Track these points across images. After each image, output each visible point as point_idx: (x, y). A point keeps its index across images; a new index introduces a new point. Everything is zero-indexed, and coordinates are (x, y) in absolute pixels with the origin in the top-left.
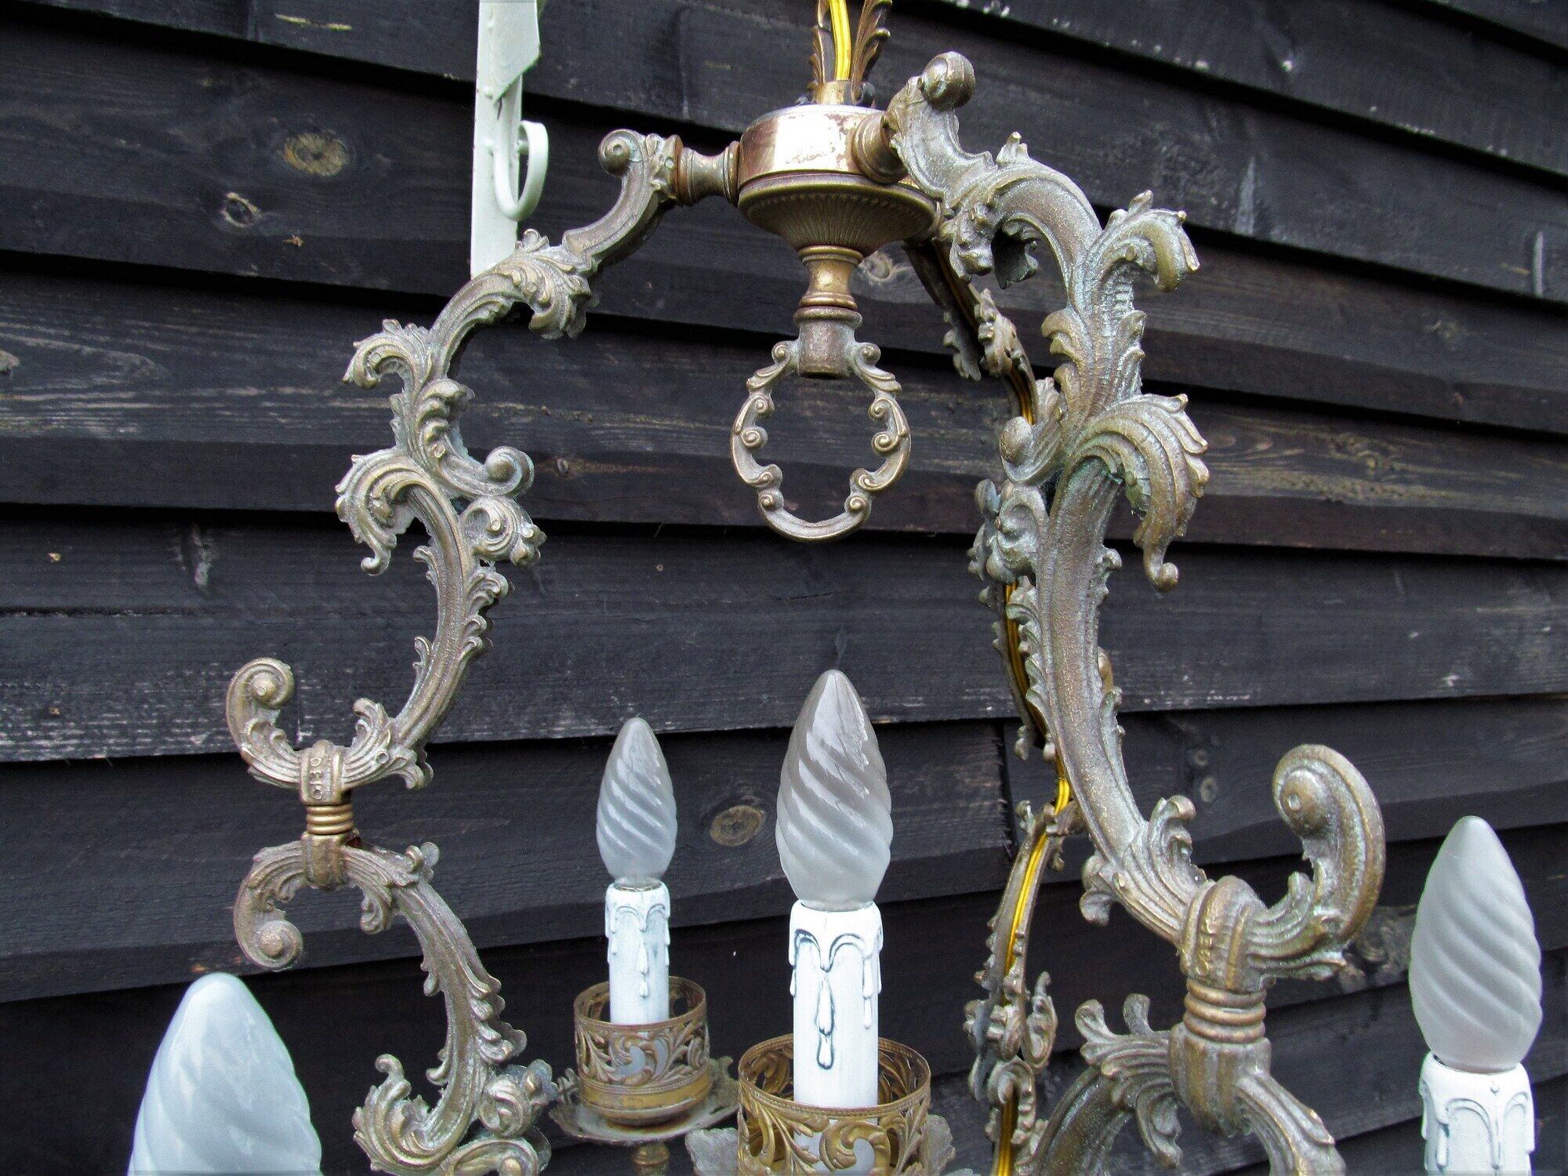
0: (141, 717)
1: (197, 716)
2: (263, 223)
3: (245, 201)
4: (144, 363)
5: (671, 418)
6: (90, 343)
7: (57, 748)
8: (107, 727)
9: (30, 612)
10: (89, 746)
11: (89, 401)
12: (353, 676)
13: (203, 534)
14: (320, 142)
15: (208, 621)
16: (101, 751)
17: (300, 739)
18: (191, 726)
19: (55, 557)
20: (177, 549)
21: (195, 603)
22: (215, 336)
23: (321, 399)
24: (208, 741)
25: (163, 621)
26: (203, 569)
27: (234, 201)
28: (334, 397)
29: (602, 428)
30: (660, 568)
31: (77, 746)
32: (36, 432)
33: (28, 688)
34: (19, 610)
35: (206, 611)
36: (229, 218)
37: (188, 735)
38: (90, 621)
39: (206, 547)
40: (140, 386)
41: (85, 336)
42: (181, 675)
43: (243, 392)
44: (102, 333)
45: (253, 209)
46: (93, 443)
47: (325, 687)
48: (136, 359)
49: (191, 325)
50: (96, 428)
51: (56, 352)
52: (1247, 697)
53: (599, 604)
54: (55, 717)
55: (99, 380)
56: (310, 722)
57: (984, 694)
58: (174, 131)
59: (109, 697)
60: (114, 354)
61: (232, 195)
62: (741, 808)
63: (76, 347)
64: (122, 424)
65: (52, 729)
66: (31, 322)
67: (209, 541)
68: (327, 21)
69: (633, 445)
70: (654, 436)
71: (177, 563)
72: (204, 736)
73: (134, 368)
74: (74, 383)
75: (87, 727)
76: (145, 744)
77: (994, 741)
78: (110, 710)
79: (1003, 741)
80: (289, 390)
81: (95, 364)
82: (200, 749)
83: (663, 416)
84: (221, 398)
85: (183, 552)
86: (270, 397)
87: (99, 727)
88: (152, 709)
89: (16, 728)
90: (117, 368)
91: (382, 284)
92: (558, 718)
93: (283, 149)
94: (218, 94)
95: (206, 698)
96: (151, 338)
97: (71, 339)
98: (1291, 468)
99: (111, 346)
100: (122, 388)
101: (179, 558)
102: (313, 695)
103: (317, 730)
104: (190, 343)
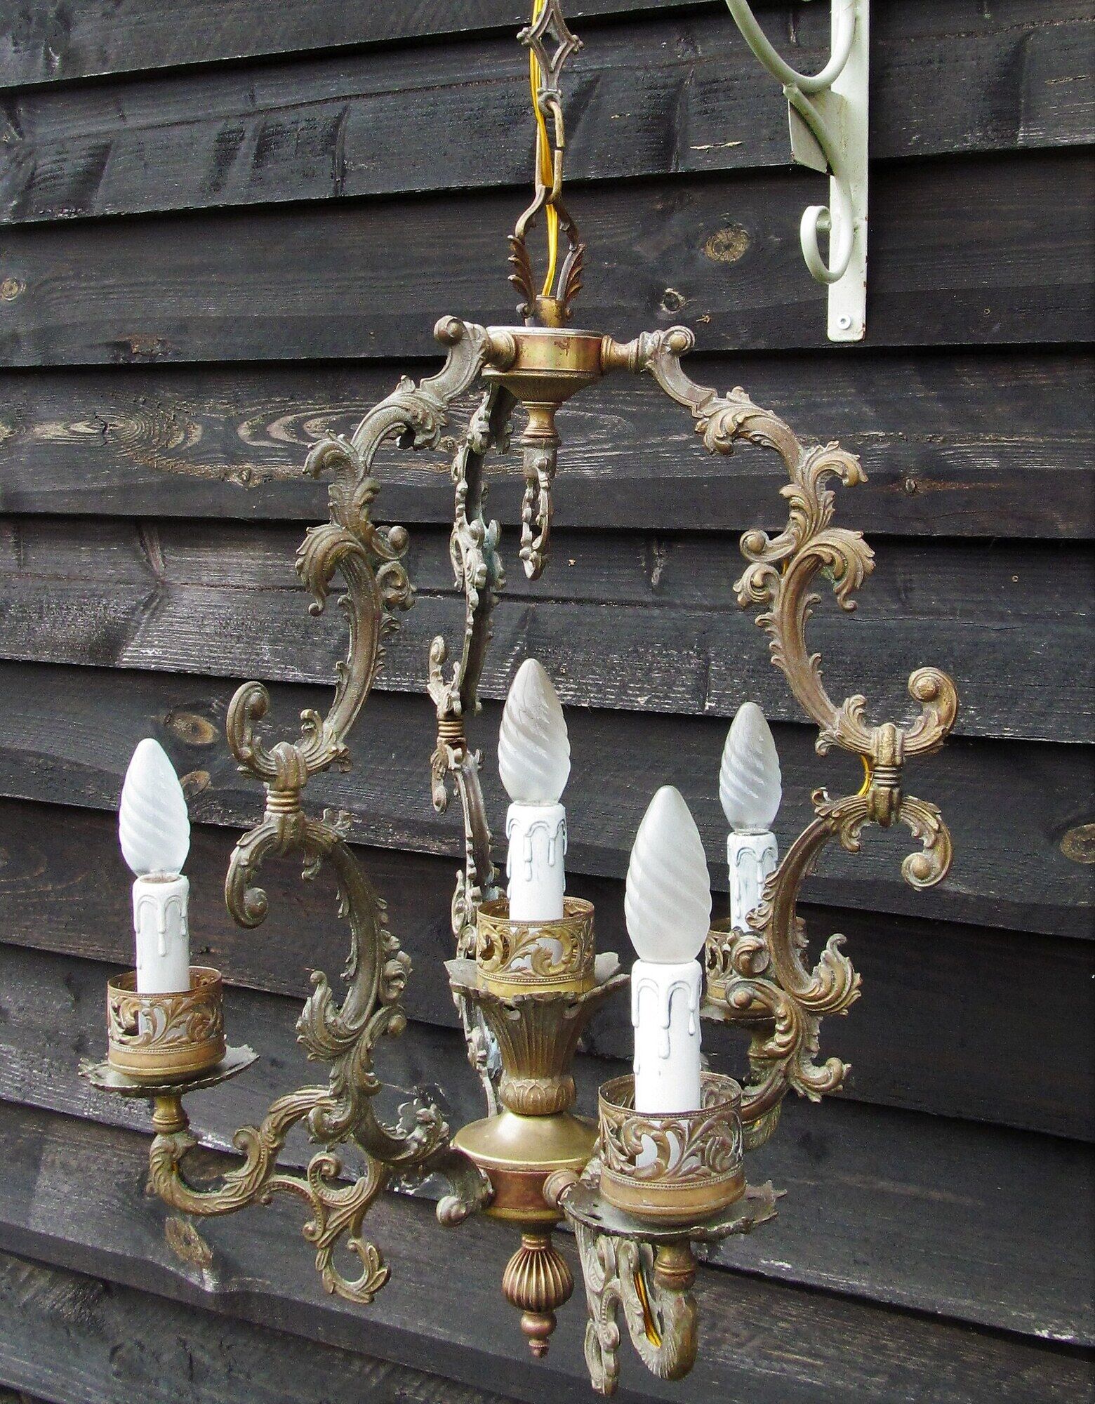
0: (610, 680)
1: (644, 683)
2: (686, 308)
3: (676, 293)
4: (619, 421)
6: (590, 411)
8: (591, 685)
9: (557, 600)
10: (579, 697)
11: (589, 452)
12: (748, 662)
14: (731, 235)
15: (656, 612)
16: (584, 702)
17: (707, 708)
18: (639, 689)
19: (572, 561)
20: (644, 557)
21: (648, 598)
24: (648, 702)
25: (629, 610)
26: (657, 571)
27: (670, 295)
30: (1015, 579)
31: (573, 696)
33: (550, 653)
34: (550, 598)
35: (656, 605)
36: (665, 309)
37: (637, 696)
38: (588, 608)
39: (660, 556)
40: (615, 438)
41: (588, 405)
42: (636, 651)
43: (677, 438)
44: (597, 402)
45: (680, 298)
46: (585, 483)
47: (728, 669)
48: (615, 418)
49: (651, 390)
50: (588, 472)
51: (572, 419)
53: (953, 611)
54: (562, 675)
55: (593, 437)
56: (715, 696)
59: (594, 663)
60: (603, 417)
61: (669, 290)
63: (583, 414)
64: (602, 468)
65: (561, 683)
67: (663, 551)
69: (982, 462)
70: (1000, 454)
71: (641, 568)
72: (646, 698)
73: (614, 425)
74: (580, 440)
75: (579, 683)
76: (611, 701)
78: (594, 673)
81: (591, 425)
82: (642, 707)
84: (664, 443)
85: (646, 560)
86: (696, 440)
87: (586, 684)
88: (617, 675)
90: (602, 427)
93: (705, 248)
94: (667, 214)
95: (650, 670)
96: (624, 402)
97: (578, 409)
99: (602, 411)
100: (606, 441)
101: (643, 564)
102: (719, 674)
103: (719, 702)
104: (650, 404)
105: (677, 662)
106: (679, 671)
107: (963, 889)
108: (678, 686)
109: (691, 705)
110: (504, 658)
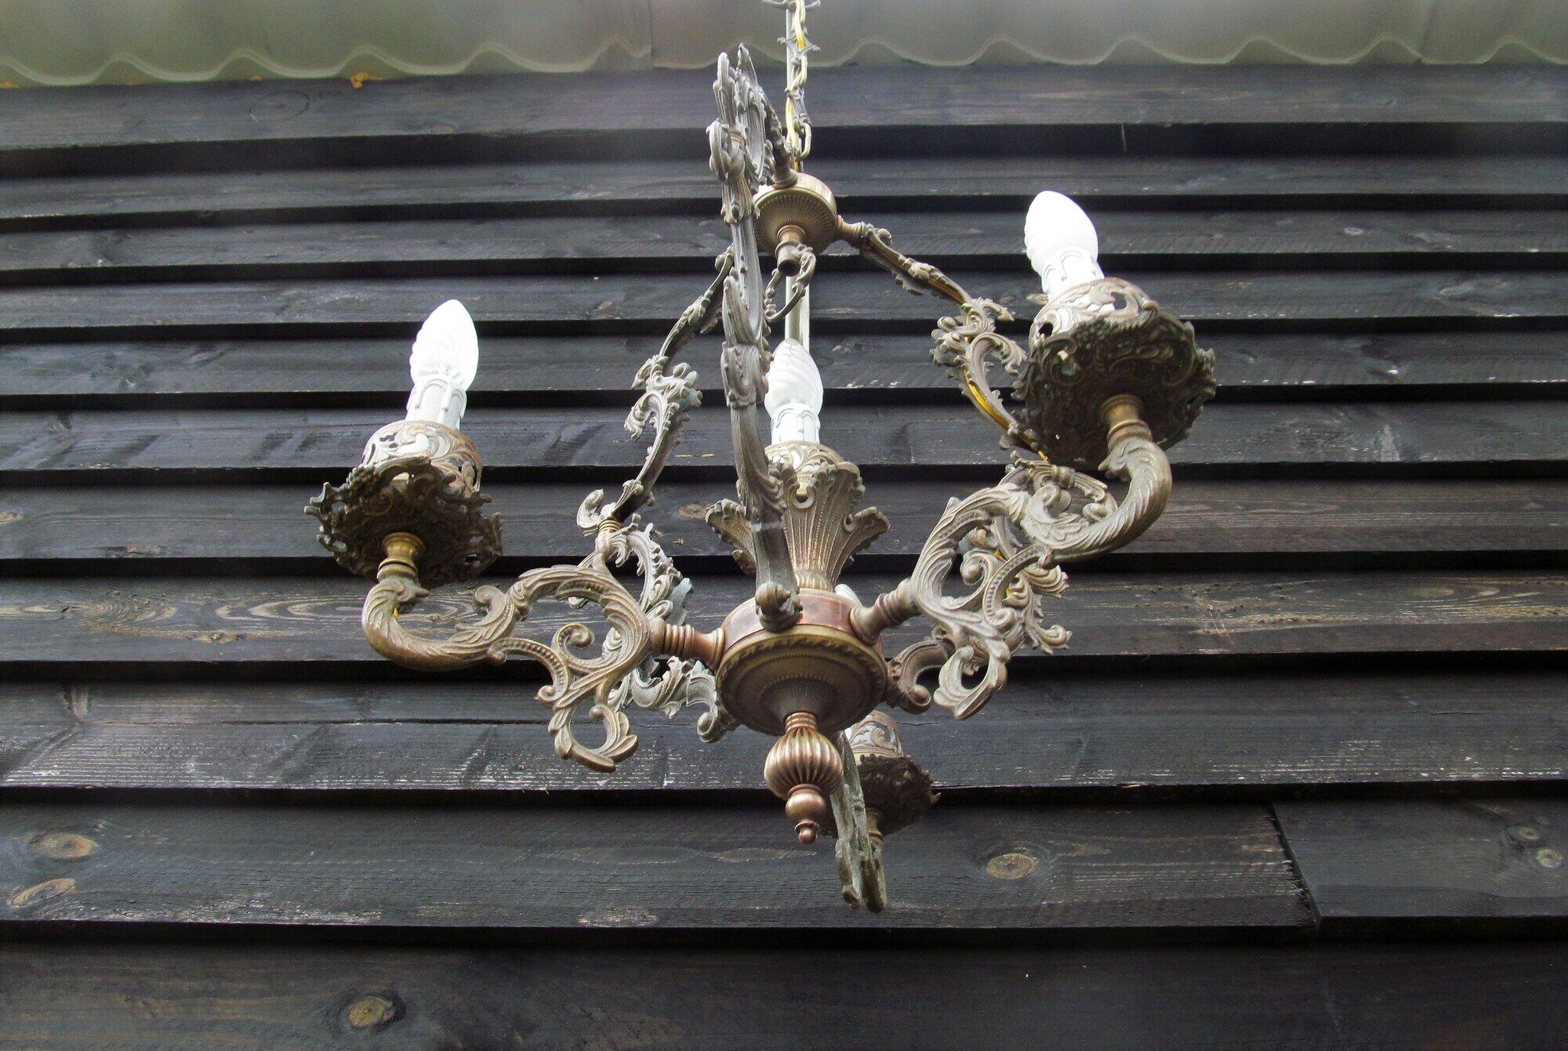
7: (518, 784)
8: (550, 776)
9: (518, 722)
10: (537, 784)
16: (543, 788)
17: (665, 785)
24: (606, 784)
31: (531, 784)
33: (509, 756)
34: (512, 722)
37: (596, 780)
45: (659, 533)
54: (521, 769)
56: (673, 776)
62: (1015, 855)
65: (518, 775)
75: (538, 775)
76: (570, 785)
77: (1268, 819)
78: (553, 767)
79: (1274, 816)
82: (601, 788)
87: (545, 775)
89: (498, 774)
93: (678, 511)
98: (1527, 604)
102: (677, 763)
103: (676, 781)
107: (911, 906)
109: (649, 784)
110: (461, 759)
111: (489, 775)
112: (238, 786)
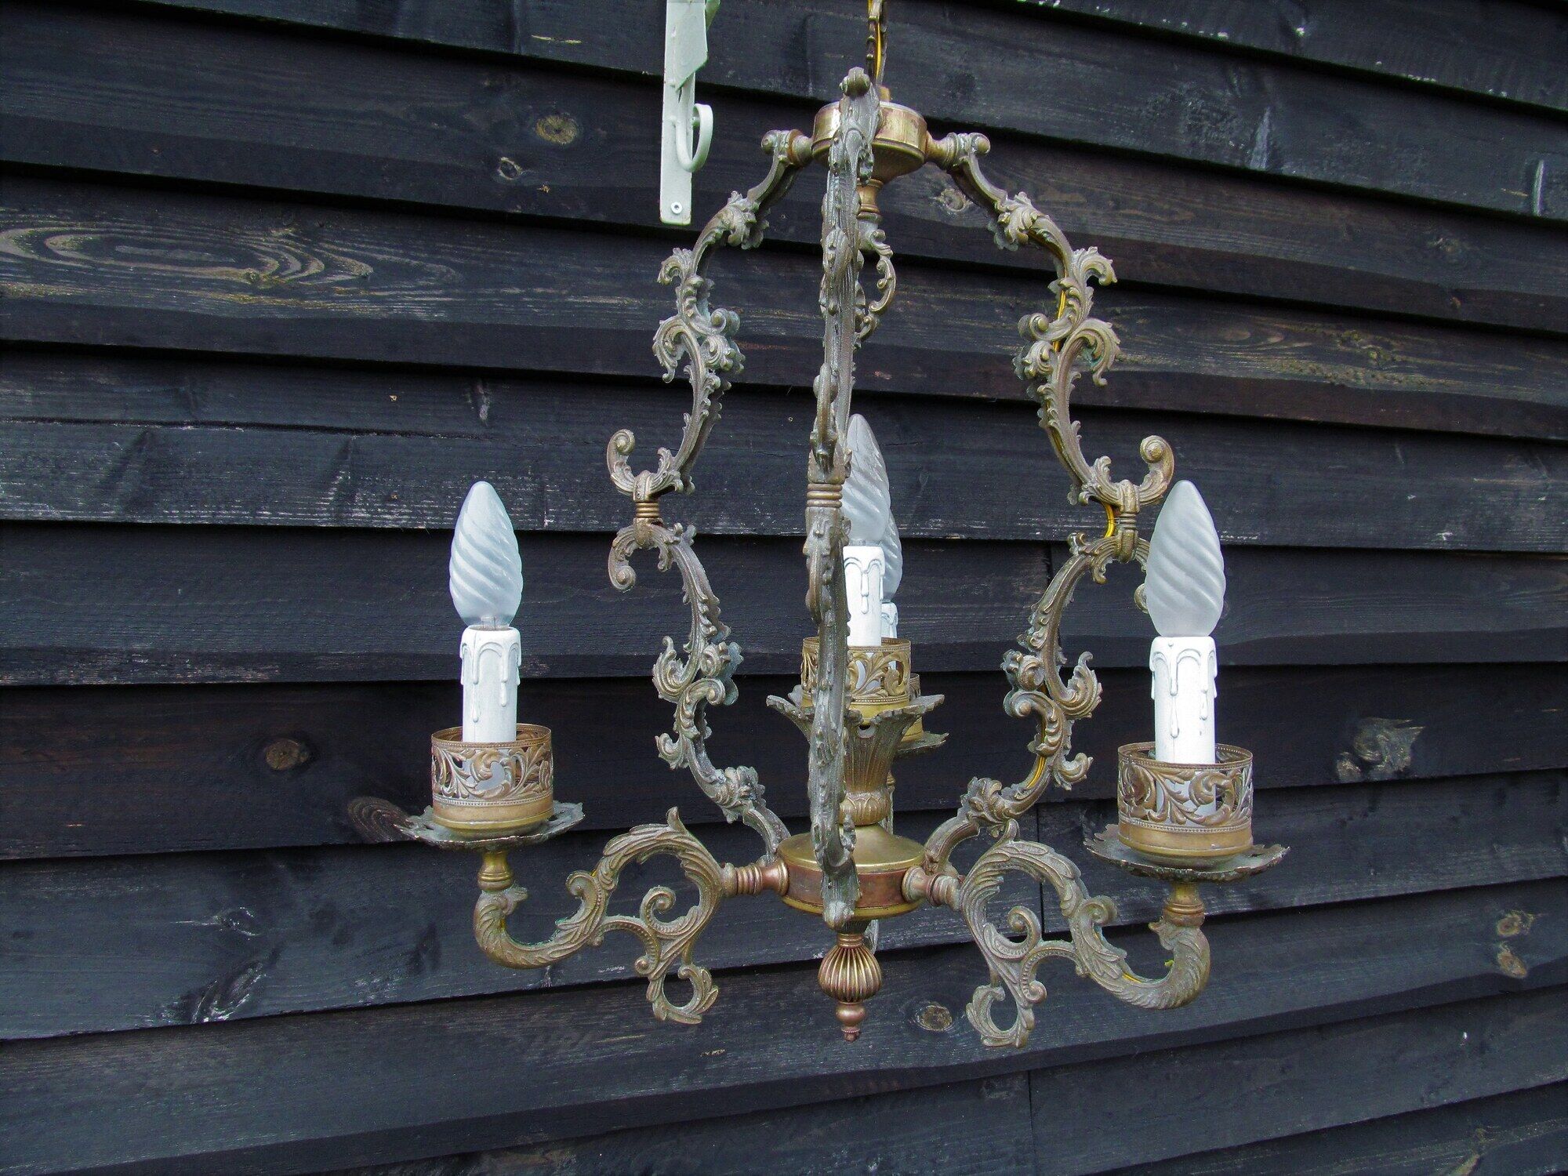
0: (446, 504)
2: (523, 177)
3: (513, 163)
4: (448, 271)
5: (799, 312)
6: (416, 258)
7: (395, 521)
8: (426, 509)
9: (379, 433)
10: (415, 520)
11: (416, 296)
12: (580, 484)
13: (484, 387)
14: (560, 121)
15: (488, 443)
16: (422, 525)
17: (546, 524)
19: (394, 398)
20: (469, 395)
21: (480, 431)
22: (492, 253)
23: (560, 296)
25: (460, 442)
26: (484, 409)
27: (505, 163)
28: (569, 295)
29: (750, 319)
30: (790, 419)
31: (410, 520)
32: (384, 315)
33: (378, 481)
34: (372, 431)
35: (487, 437)
36: (502, 174)
38: (415, 440)
39: (486, 395)
40: (448, 287)
41: (412, 253)
43: (511, 291)
44: (423, 252)
45: (517, 167)
46: (417, 323)
47: (562, 491)
48: (444, 268)
49: (477, 246)
50: (420, 314)
51: (395, 264)
52: (1255, 538)
53: (747, 443)
54: (394, 501)
55: (421, 283)
56: (553, 513)
57: (1034, 522)
58: (467, 116)
59: (428, 490)
60: (430, 265)
61: (504, 159)
63: (407, 260)
64: (435, 311)
65: (393, 508)
66: (378, 244)
67: (488, 390)
68: (565, 38)
69: (773, 331)
70: (786, 325)
71: (468, 406)
73: (442, 275)
74: (406, 284)
75: (414, 508)
76: (449, 521)
77: (1044, 561)
78: (429, 498)
79: (1050, 561)
80: (540, 290)
81: (419, 272)
83: (793, 311)
84: (497, 295)
85: (472, 397)
86: (528, 295)
87: (422, 509)
88: (453, 499)
89: (371, 506)
90: (430, 274)
91: (601, 217)
92: (717, 521)
93: (535, 126)
94: (495, 90)
96: (452, 254)
97: (404, 256)
98: (1299, 357)
99: (428, 260)
100: (435, 288)
101: (470, 401)
102: (554, 496)
103: (557, 519)
104: (477, 258)
105: (513, 486)
106: (515, 494)
107: (763, 651)
108: (516, 507)
109: (529, 522)
110: (326, 487)
111: (361, 507)
112: (70, 518)
